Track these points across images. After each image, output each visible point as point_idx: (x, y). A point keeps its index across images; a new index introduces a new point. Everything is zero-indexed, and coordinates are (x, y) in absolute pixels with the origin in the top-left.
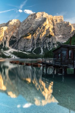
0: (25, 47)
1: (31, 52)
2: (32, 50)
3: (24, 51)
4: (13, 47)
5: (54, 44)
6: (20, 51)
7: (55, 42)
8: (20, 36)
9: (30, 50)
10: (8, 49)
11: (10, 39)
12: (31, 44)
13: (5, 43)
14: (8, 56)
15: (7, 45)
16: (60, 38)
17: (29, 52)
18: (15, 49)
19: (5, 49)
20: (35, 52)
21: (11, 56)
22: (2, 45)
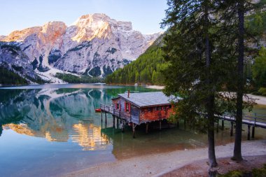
0: (75, 66)
1: (86, 73)
2: (87, 70)
3: (74, 72)
4: (55, 66)
5: (119, 62)
6: (67, 73)
7: (121, 60)
8: (67, 49)
9: (84, 71)
10: (47, 69)
11: (50, 53)
12: (84, 62)
13: (41, 59)
14: (48, 79)
15: (45, 63)
16: (128, 53)
17: (81, 73)
18: (59, 69)
19: (41, 69)
20: (91, 73)
21: (53, 81)
22: (35, 62)
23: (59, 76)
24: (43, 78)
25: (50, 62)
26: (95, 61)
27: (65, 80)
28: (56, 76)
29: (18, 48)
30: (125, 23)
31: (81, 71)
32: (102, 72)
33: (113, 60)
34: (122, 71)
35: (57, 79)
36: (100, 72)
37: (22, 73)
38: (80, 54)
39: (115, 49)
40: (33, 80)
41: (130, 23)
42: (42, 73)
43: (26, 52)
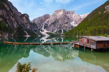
0: (53, 30)
1: (56, 32)
2: (57, 31)
3: (52, 32)
4: (46, 30)
6: (50, 32)
8: (50, 23)
9: (56, 31)
10: (43, 31)
11: (45, 25)
12: (56, 28)
13: (42, 27)
15: (43, 29)
17: (55, 32)
18: (47, 30)
19: (42, 31)
20: (58, 32)
21: (45, 35)
22: (40, 28)
23: (47, 33)
24: (42, 34)
25: (45, 28)
26: (60, 27)
27: (49, 35)
28: (46, 33)
29: (35, 24)
30: (72, 12)
31: (55, 31)
32: (63, 32)
33: (67, 26)
34: (71, 31)
35: (47, 34)
36: (62, 31)
37: (36, 32)
38: (54, 25)
39: (68, 22)
40: (39, 35)
41: (74, 11)
42: (42, 32)
43: (38, 25)
